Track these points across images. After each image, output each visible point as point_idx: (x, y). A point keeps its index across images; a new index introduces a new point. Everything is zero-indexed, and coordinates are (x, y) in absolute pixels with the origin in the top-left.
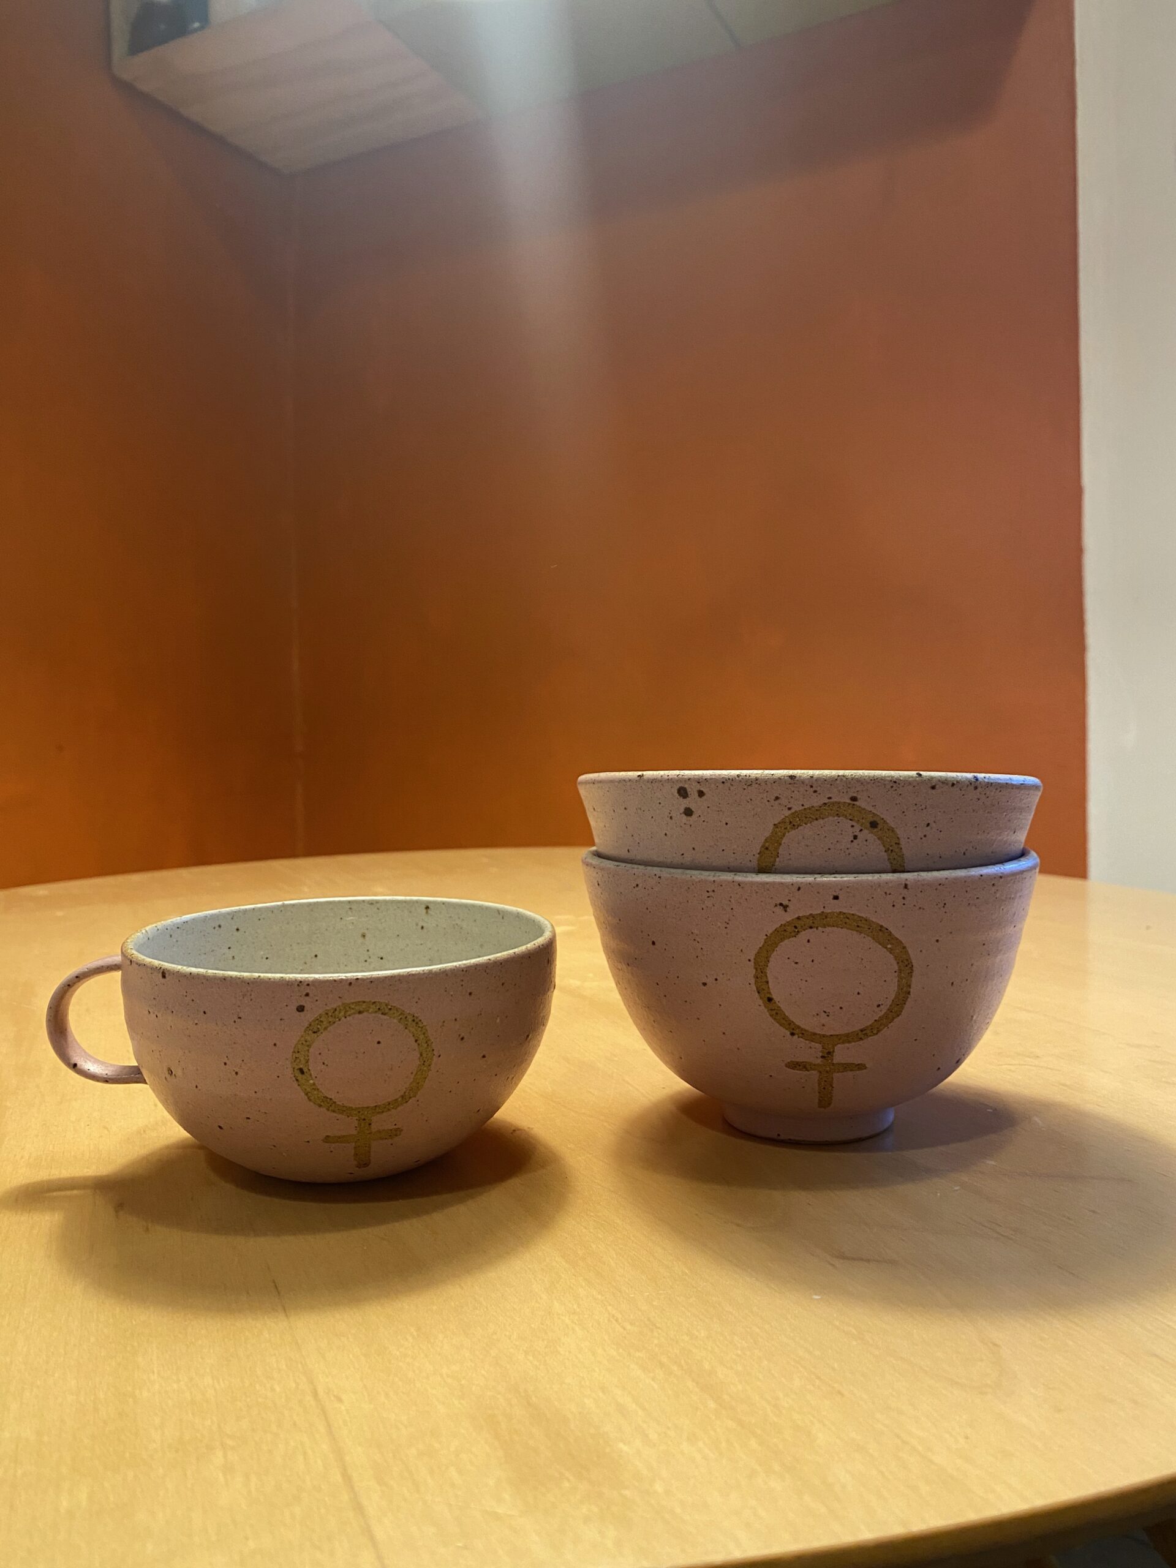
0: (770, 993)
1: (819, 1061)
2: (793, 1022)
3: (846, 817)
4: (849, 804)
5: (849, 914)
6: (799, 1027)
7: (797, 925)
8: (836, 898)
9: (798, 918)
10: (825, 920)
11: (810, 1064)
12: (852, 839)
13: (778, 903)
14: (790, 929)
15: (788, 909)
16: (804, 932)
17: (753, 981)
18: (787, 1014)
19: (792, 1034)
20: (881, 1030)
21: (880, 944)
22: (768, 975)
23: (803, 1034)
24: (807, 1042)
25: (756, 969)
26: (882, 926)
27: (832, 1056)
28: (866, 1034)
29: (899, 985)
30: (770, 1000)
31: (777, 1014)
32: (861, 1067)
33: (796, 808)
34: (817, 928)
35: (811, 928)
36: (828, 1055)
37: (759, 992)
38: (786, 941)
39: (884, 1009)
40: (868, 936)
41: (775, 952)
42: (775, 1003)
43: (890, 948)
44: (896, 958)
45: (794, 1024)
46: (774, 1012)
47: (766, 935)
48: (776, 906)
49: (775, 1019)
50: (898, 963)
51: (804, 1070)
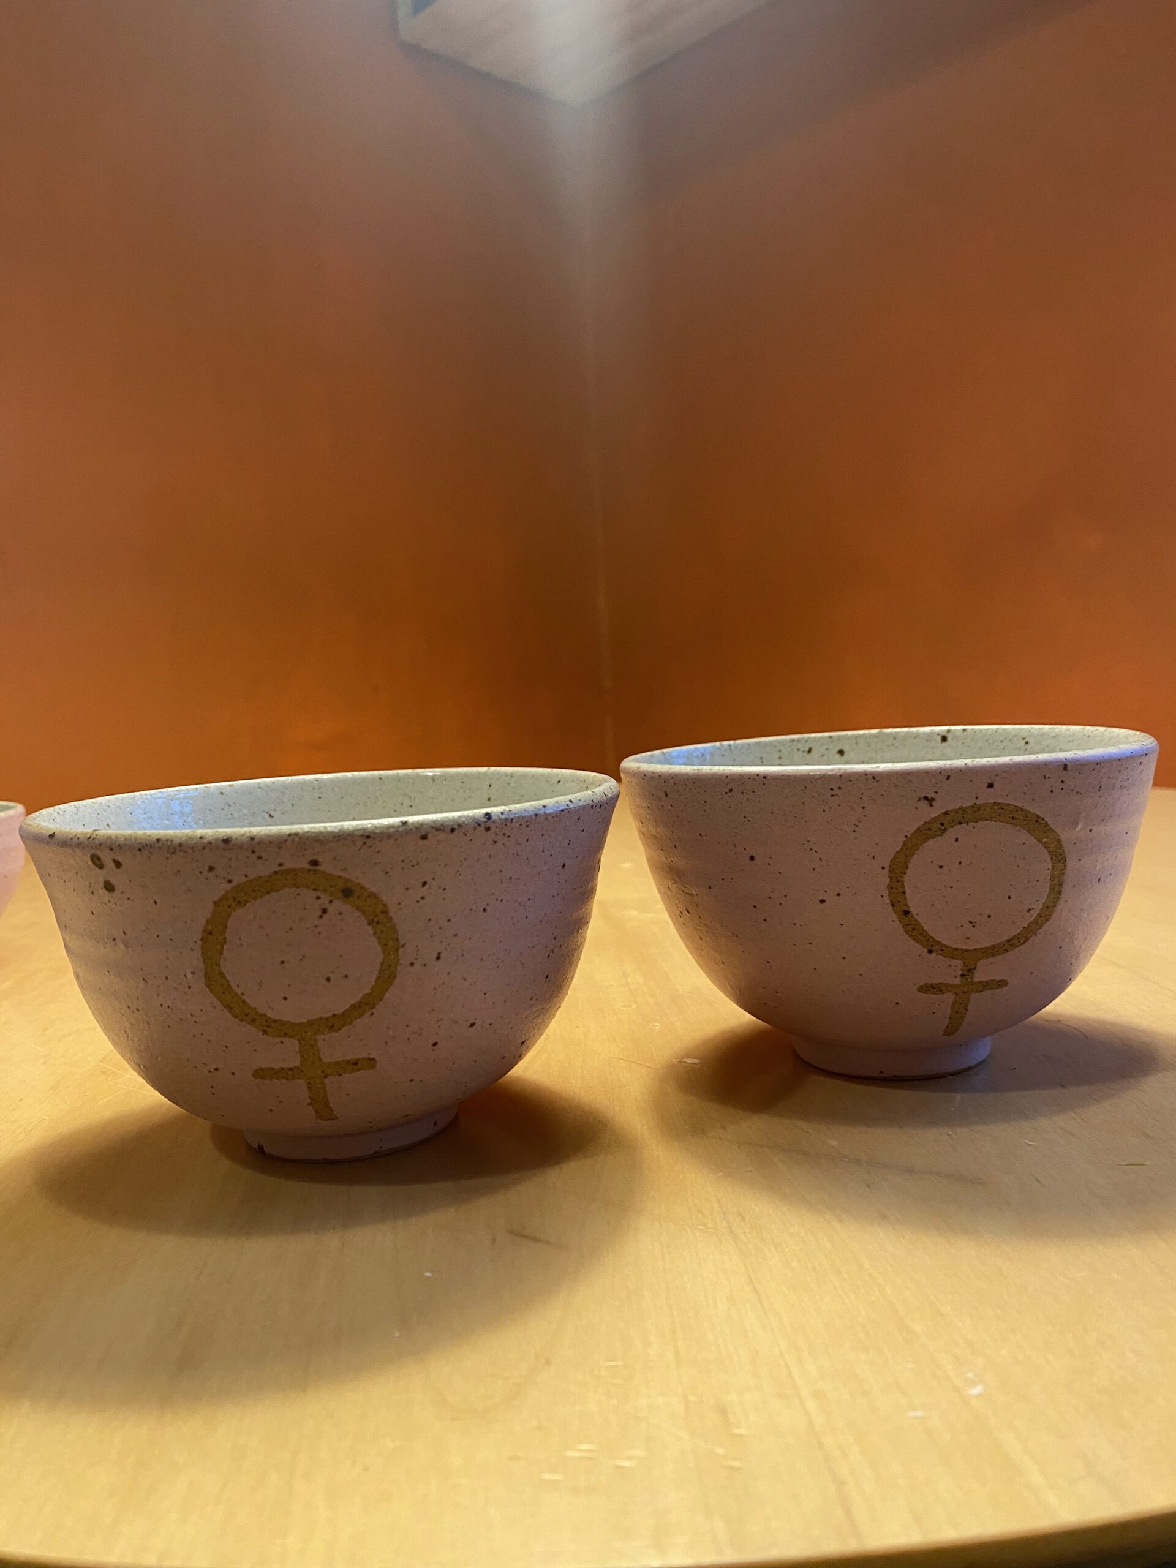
0: (907, 905)
1: (958, 981)
2: (932, 937)
5: (1005, 804)
6: (939, 943)
7: (944, 822)
8: (991, 786)
9: (946, 813)
10: (977, 813)
11: (947, 985)
13: (923, 795)
14: (936, 826)
15: (934, 803)
16: (951, 829)
17: (886, 893)
18: (925, 928)
19: (930, 952)
20: (1029, 938)
21: (1036, 838)
22: (905, 884)
23: (942, 950)
24: (947, 959)
25: (891, 878)
26: (1038, 817)
27: (973, 973)
28: (1012, 944)
29: (1051, 886)
30: (907, 913)
31: (914, 929)
32: (1001, 984)
34: (967, 823)
35: (960, 823)
36: (968, 972)
37: (893, 906)
38: (930, 842)
39: (1034, 914)
40: (1024, 828)
41: (915, 856)
42: (912, 916)
43: (1045, 842)
44: (1050, 852)
45: (934, 939)
46: (910, 928)
47: (906, 836)
48: (919, 800)
49: (911, 936)
50: (1052, 859)
51: (939, 992)
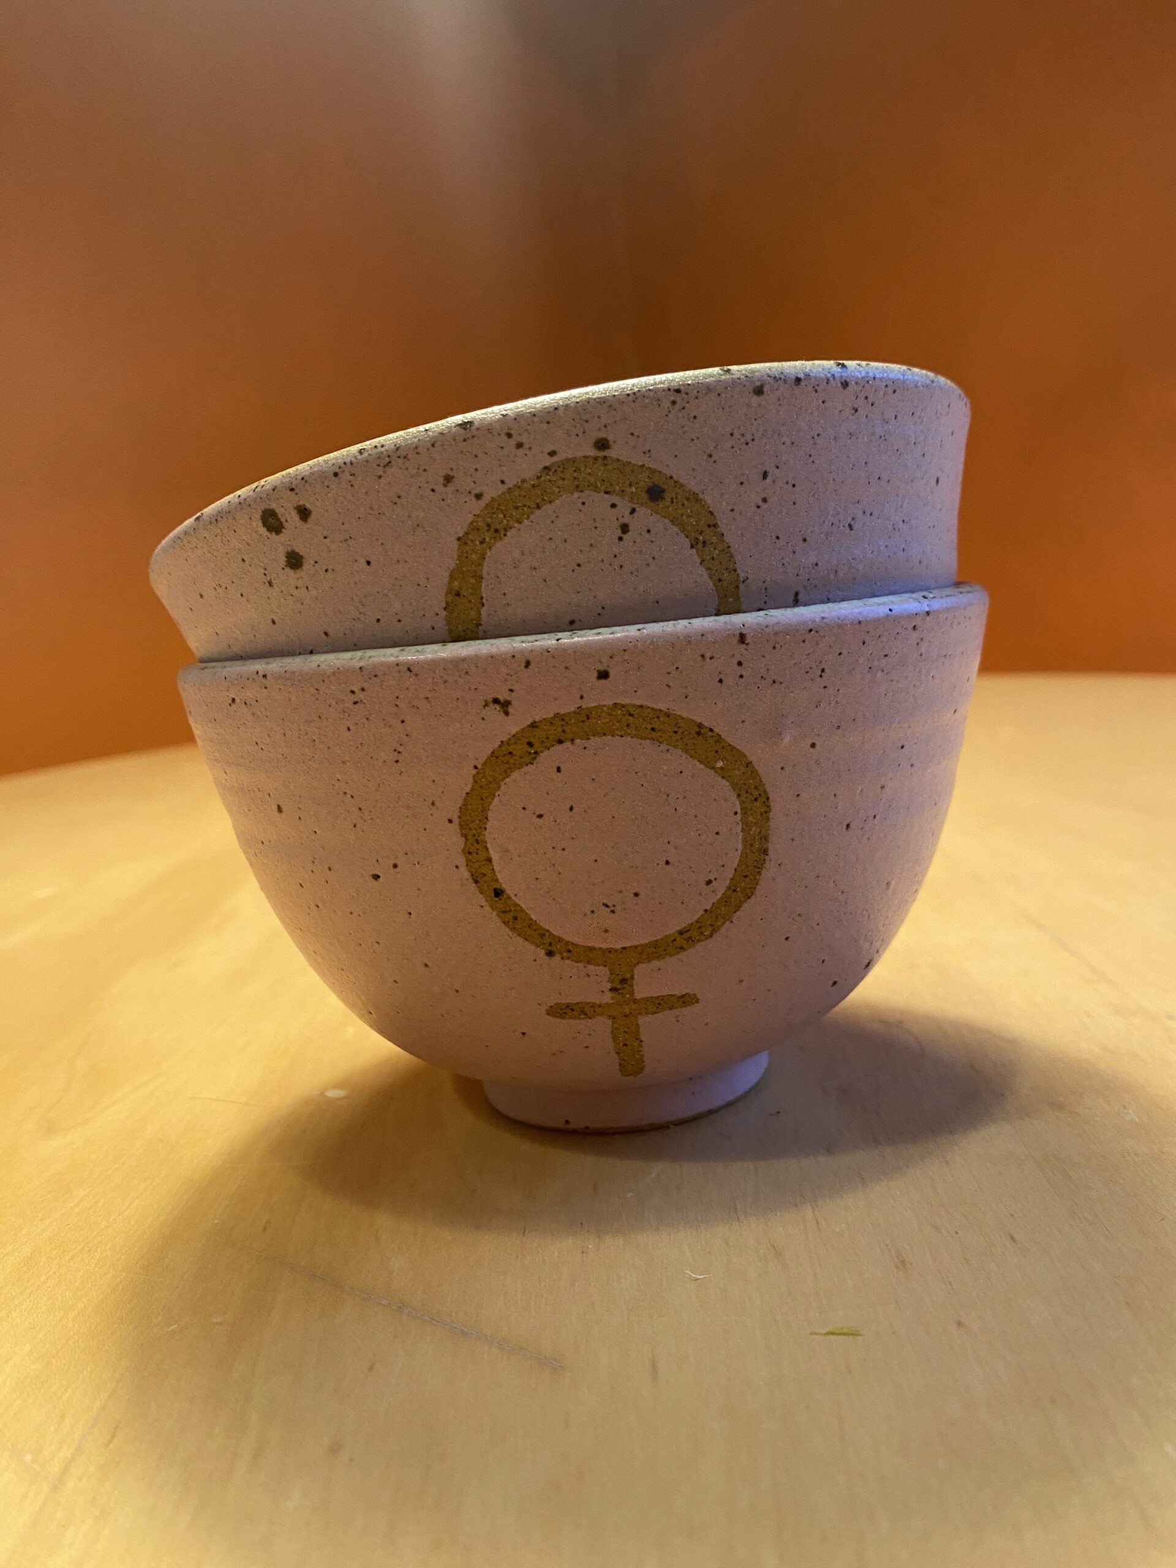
0: (497, 880)
1: (608, 998)
2: (547, 931)
3: (596, 489)
4: (596, 459)
5: (634, 706)
6: (560, 940)
7: (532, 740)
8: (603, 675)
9: (534, 725)
10: (587, 723)
11: (593, 1005)
12: (619, 533)
13: (490, 698)
14: (520, 749)
15: (510, 710)
16: (546, 752)
17: (461, 861)
18: (533, 917)
19: (550, 954)
20: (719, 928)
21: (701, 762)
22: (489, 846)
23: (569, 951)
24: (581, 965)
25: (465, 836)
26: (700, 725)
27: (632, 986)
28: (690, 938)
29: (744, 840)
30: (498, 893)
31: (516, 918)
32: (687, 1000)
33: (491, 492)
34: (572, 740)
35: (560, 742)
36: (621, 985)
37: (476, 882)
38: (516, 775)
39: (721, 887)
40: (675, 746)
41: (496, 799)
42: (509, 898)
43: (721, 768)
44: (734, 786)
45: (551, 934)
46: (510, 916)
47: (476, 767)
48: (486, 705)
49: (514, 929)
50: (739, 796)
51: (583, 1016)
